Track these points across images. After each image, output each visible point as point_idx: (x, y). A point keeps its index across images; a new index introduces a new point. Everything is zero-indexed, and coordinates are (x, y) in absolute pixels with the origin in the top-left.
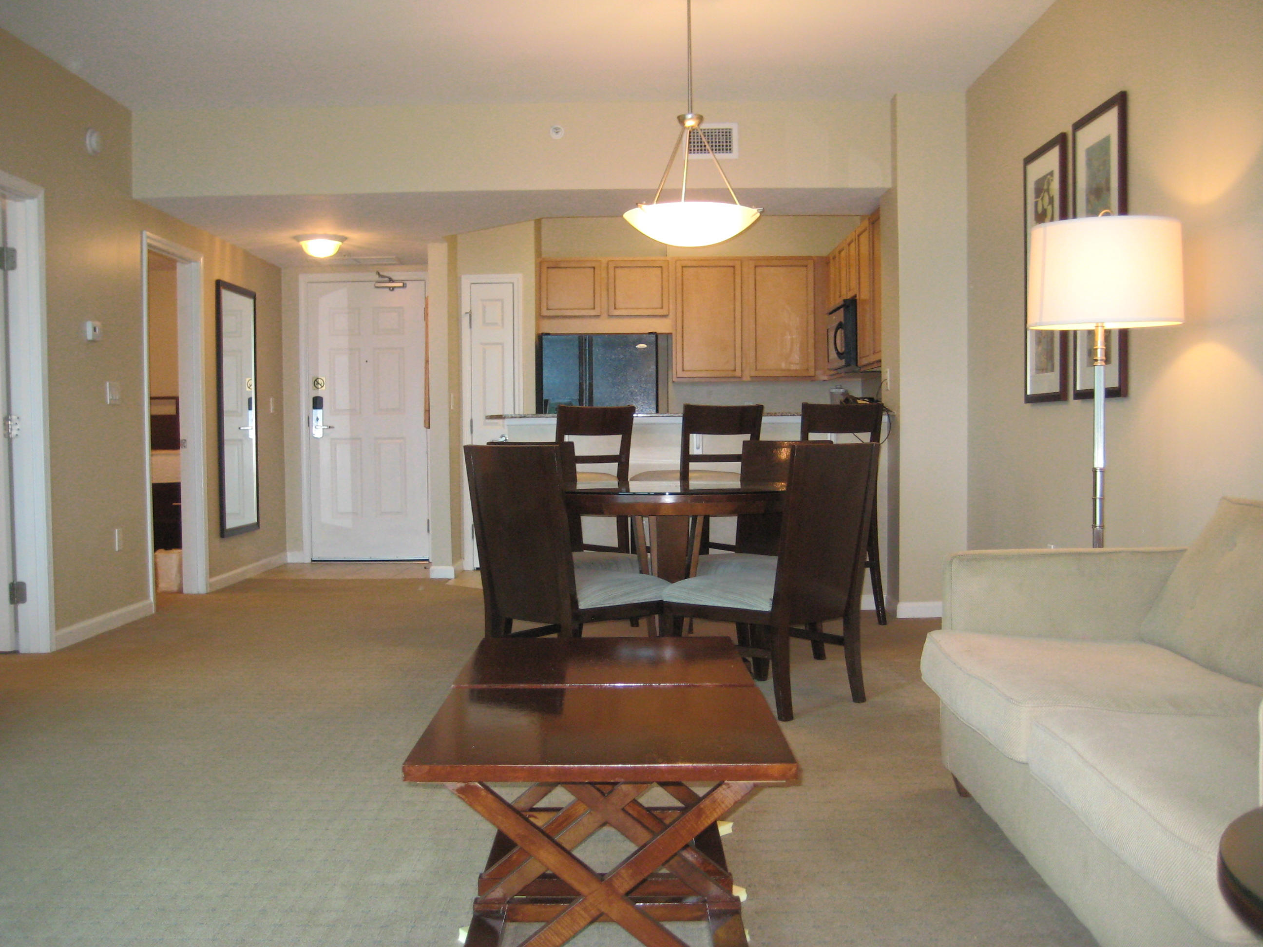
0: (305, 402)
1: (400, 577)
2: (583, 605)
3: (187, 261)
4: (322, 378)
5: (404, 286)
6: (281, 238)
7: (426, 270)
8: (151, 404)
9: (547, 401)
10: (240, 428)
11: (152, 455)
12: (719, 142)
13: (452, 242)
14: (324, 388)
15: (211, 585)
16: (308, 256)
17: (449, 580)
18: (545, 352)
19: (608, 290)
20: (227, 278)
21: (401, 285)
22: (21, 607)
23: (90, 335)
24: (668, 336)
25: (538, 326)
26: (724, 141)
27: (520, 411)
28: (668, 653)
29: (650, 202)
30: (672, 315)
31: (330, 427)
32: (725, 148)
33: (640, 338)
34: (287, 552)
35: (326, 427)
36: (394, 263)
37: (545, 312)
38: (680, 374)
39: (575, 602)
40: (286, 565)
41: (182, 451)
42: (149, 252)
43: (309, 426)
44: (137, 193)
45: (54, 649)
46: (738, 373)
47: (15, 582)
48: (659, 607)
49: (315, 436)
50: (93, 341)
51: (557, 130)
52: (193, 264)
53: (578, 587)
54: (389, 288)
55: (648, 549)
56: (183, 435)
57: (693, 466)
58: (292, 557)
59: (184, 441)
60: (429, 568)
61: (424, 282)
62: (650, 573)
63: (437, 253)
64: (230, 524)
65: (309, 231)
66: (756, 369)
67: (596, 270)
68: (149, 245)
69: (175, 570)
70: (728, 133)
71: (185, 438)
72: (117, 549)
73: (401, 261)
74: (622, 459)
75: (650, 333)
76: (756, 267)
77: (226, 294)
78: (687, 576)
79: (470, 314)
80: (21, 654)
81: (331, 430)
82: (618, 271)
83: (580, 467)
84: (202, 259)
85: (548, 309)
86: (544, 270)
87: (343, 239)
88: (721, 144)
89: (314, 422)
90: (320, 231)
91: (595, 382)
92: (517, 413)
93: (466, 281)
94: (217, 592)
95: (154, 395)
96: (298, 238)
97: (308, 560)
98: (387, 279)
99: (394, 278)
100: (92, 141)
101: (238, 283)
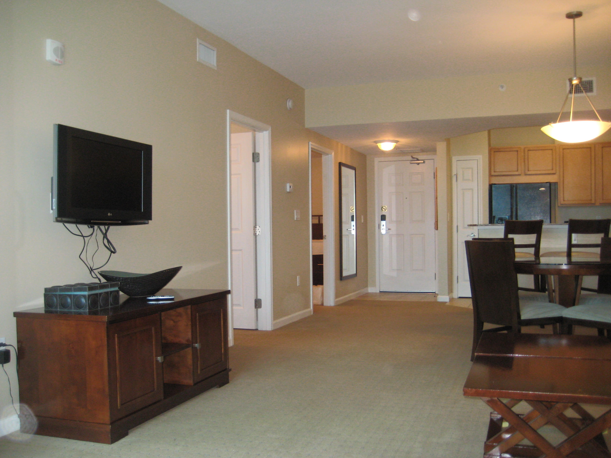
0: (378, 218)
1: (423, 300)
2: (523, 317)
3: (327, 154)
4: (385, 206)
5: (424, 162)
6: (368, 142)
7: (436, 154)
8: (312, 219)
9: (494, 217)
10: (347, 230)
11: (312, 242)
12: (586, 87)
13: (448, 141)
14: (386, 211)
15: (336, 302)
16: (381, 150)
17: (446, 302)
18: (493, 193)
19: (524, 161)
20: (343, 161)
21: (422, 162)
22: (259, 310)
23: (288, 189)
24: (556, 184)
25: (490, 181)
26: (589, 86)
27: (481, 222)
28: (564, 342)
29: (555, 122)
30: (558, 173)
31: (389, 229)
32: (589, 90)
33: (541, 185)
34: (369, 288)
35: (387, 229)
36: (419, 152)
37: (493, 173)
38: (562, 202)
39: (519, 316)
40: (368, 293)
41: (324, 240)
42: (312, 151)
43: (379, 228)
44: (308, 125)
45: (273, 329)
46: (593, 202)
47: (257, 299)
48: (560, 320)
49: (382, 233)
50: (289, 192)
51: (502, 87)
52: (329, 155)
53: (520, 308)
54: (417, 163)
55: (554, 291)
56: (324, 233)
57: (573, 249)
58: (371, 290)
59: (325, 236)
60: (437, 297)
61: (433, 160)
62: (554, 302)
63: (441, 147)
64: (345, 274)
65: (381, 139)
66: (603, 200)
67: (518, 152)
68: (312, 148)
69: (320, 295)
70: (590, 83)
71: (325, 235)
72: (298, 285)
73: (423, 151)
74: (537, 246)
75: (547, 183)
76: (602, 147)
77: (343, 169)
78: (573, 304)
79: (457, 175)
80: (259, 330)
81: (389, 230)
82: (530, 152)
83: (517, 250)
84: (333, 153)
85: (494, 172)
86: (492, 153)
87: (397, 142)
88: (587, 88)
89: (381, 227)
90: (386, 139)
91: (518, 207)
92: (479, 223)
93: (454, 159)
94: (339, 305)
95: (313, 215)
96: (376, 142)
97: (378, 292)
98: (416, 159)
99: (419, 159)
100: (289, 104)
101: (349, 163)
